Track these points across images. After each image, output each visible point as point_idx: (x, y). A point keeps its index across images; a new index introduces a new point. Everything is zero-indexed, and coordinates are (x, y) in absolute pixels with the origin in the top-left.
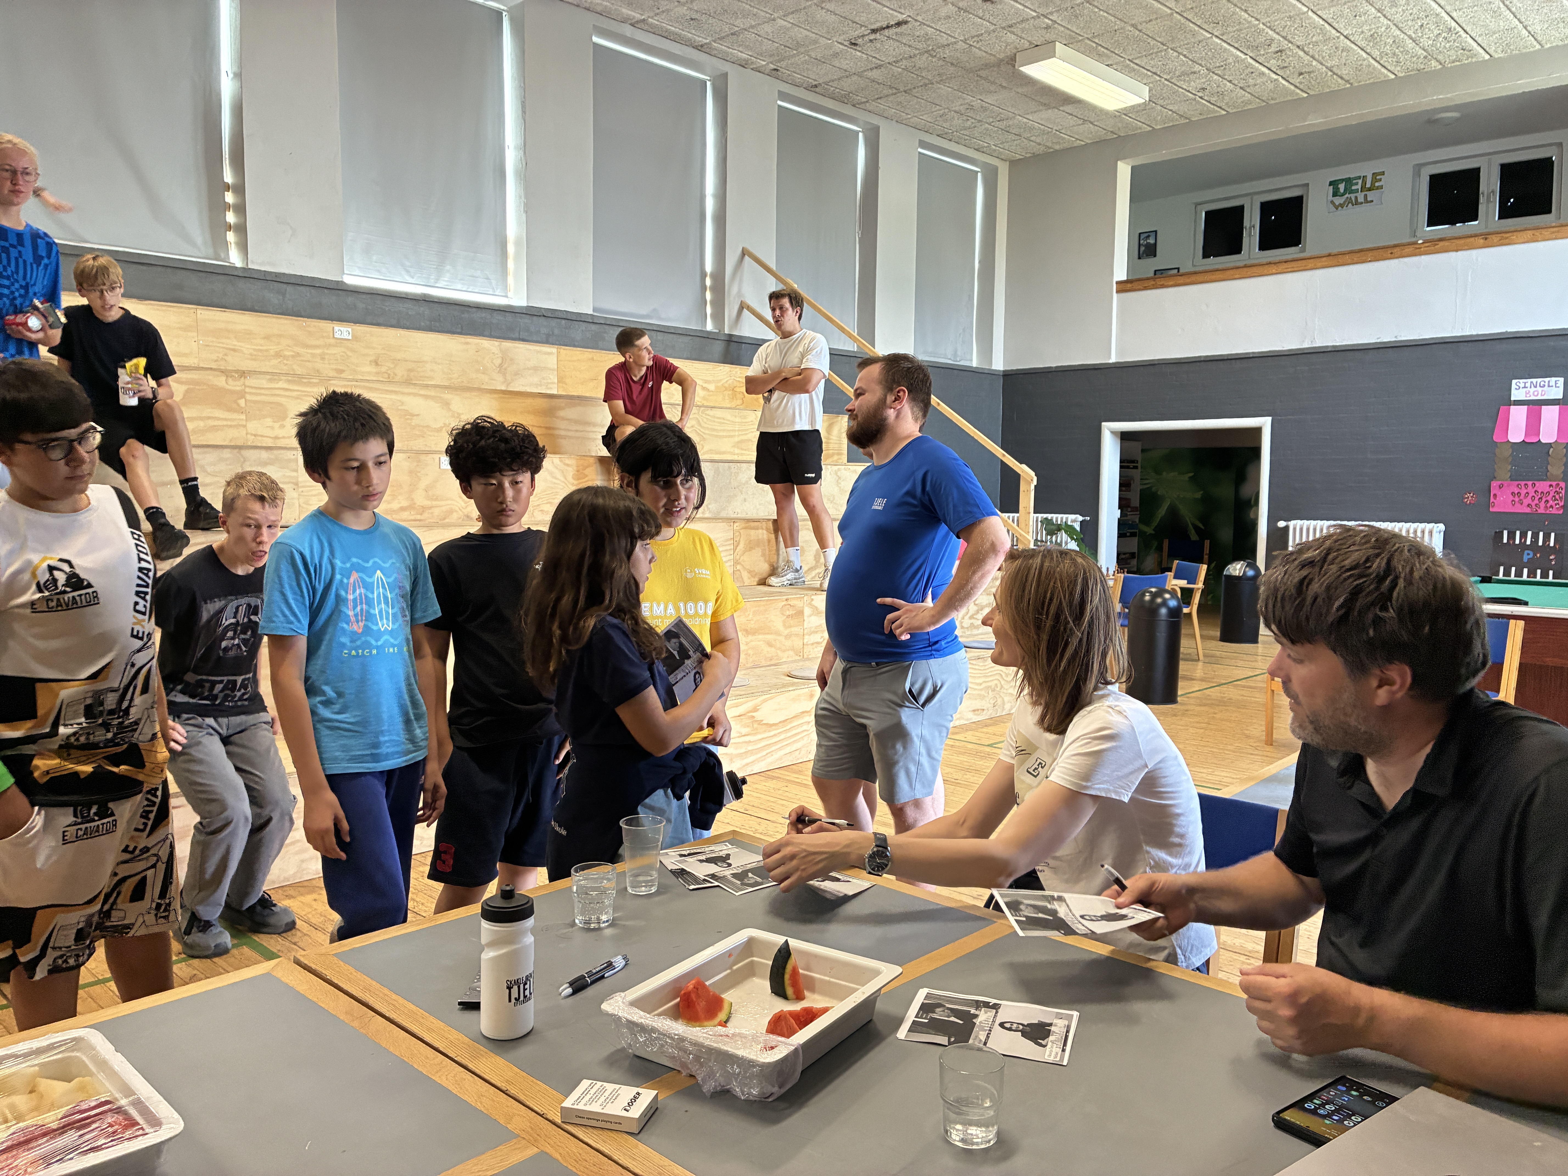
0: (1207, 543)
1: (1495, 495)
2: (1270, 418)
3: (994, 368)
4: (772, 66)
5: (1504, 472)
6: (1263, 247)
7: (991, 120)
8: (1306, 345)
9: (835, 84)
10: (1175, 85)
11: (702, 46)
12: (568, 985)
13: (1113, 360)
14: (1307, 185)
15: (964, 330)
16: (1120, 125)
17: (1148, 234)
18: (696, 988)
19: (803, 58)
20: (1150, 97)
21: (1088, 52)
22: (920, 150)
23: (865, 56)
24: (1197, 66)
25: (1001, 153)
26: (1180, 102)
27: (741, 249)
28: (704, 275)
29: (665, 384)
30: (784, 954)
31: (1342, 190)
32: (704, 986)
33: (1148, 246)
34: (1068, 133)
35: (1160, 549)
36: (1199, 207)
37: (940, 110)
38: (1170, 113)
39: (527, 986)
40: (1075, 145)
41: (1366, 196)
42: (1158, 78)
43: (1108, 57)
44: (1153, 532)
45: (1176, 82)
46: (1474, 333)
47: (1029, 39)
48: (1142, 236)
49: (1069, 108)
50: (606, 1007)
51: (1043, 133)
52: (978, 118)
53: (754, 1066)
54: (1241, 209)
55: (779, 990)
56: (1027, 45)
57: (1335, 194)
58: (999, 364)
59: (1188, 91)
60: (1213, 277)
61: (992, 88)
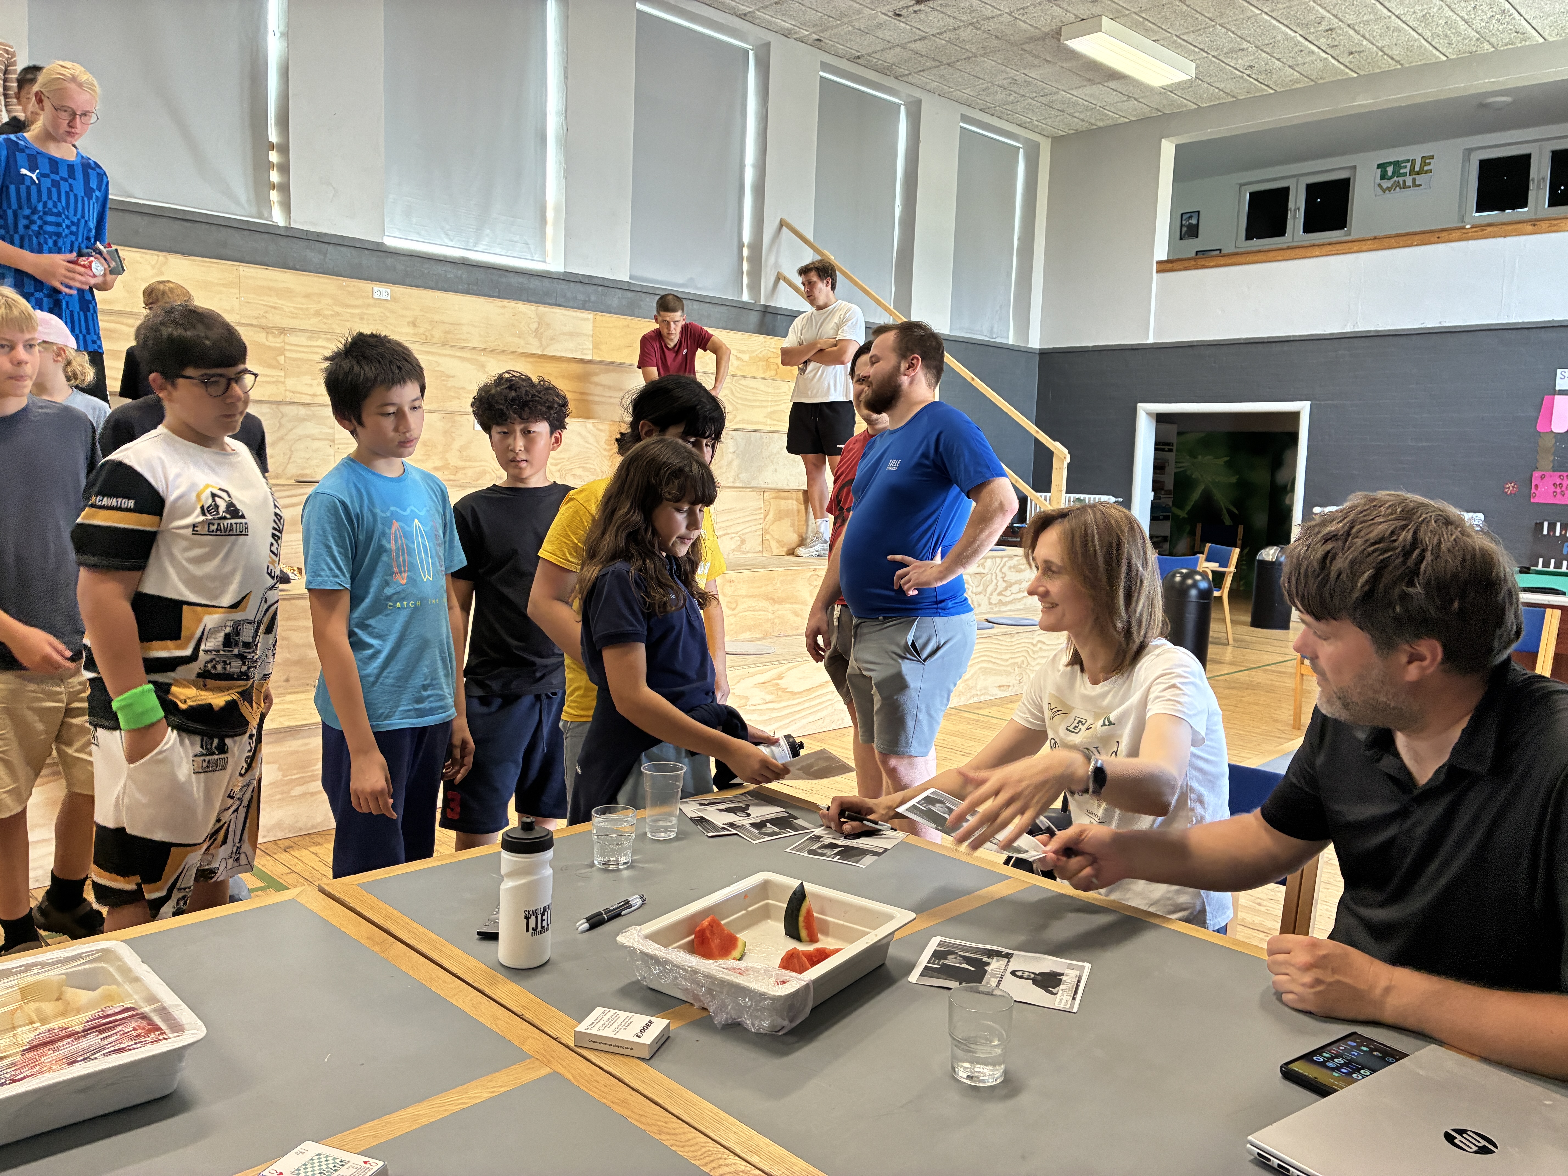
0: (1241, 529)
1: (1536, 486)
2: (1308, 403)
3: (1030, 346)
4: (815, 37)
5: (1546, 462)
6: (1308, 229)
7: (1034, 95)
8: (1348, 329)
9: (877, 56)
10: (1223, 62)
11: (745, 15)
12: (585, 920)
13: (1151, 340)
14: (1355, 167)
15: (1001, 307)
16: (1165, 102)
17: (1190, 215)
18: (711, 925)
19: (847, 28)
20: (1196, 74)
21: (1135, 27)
22: (961, 124)
23: (908, 27)
24: (1245, 43)
25: (1043, 129)
26: (1227, 80)
27: (779, 220)
28: (741, 246)
29: (700, 351)
30: (798, 897)
31: (1390, 173)
32: (719, 924)
33: (1190, 226)
34: (1112, 109)
35: (1192, 533)
36: (1243, 188)
37: (983, 84)
38: (1217, 90)
39: (545, 917)
40: (1119, 122)
41: (1414, 180)
42: (1205, 55)
43: (1155, 32)
44: (1186, 516)
45: (1223, 59)
46: (1520, 321)
47: (1075, 12)
48: (1185, 217)
49: (1113, 84)
50: (621, 939)
51: (1087, 109)
52: (1022, 92)
53: (765, 999)
54: (1286, 191)
55: (792, 931)
56: (1072, 18)
57: (1383, 177)
58: (1035, 343)
59: (1236, 69)
60: (1256, 258)
61: (1036, 62)
